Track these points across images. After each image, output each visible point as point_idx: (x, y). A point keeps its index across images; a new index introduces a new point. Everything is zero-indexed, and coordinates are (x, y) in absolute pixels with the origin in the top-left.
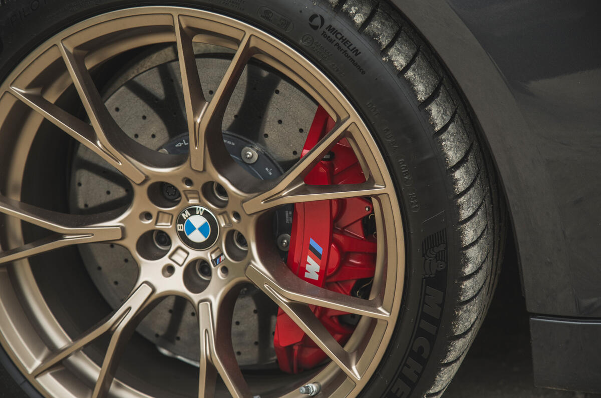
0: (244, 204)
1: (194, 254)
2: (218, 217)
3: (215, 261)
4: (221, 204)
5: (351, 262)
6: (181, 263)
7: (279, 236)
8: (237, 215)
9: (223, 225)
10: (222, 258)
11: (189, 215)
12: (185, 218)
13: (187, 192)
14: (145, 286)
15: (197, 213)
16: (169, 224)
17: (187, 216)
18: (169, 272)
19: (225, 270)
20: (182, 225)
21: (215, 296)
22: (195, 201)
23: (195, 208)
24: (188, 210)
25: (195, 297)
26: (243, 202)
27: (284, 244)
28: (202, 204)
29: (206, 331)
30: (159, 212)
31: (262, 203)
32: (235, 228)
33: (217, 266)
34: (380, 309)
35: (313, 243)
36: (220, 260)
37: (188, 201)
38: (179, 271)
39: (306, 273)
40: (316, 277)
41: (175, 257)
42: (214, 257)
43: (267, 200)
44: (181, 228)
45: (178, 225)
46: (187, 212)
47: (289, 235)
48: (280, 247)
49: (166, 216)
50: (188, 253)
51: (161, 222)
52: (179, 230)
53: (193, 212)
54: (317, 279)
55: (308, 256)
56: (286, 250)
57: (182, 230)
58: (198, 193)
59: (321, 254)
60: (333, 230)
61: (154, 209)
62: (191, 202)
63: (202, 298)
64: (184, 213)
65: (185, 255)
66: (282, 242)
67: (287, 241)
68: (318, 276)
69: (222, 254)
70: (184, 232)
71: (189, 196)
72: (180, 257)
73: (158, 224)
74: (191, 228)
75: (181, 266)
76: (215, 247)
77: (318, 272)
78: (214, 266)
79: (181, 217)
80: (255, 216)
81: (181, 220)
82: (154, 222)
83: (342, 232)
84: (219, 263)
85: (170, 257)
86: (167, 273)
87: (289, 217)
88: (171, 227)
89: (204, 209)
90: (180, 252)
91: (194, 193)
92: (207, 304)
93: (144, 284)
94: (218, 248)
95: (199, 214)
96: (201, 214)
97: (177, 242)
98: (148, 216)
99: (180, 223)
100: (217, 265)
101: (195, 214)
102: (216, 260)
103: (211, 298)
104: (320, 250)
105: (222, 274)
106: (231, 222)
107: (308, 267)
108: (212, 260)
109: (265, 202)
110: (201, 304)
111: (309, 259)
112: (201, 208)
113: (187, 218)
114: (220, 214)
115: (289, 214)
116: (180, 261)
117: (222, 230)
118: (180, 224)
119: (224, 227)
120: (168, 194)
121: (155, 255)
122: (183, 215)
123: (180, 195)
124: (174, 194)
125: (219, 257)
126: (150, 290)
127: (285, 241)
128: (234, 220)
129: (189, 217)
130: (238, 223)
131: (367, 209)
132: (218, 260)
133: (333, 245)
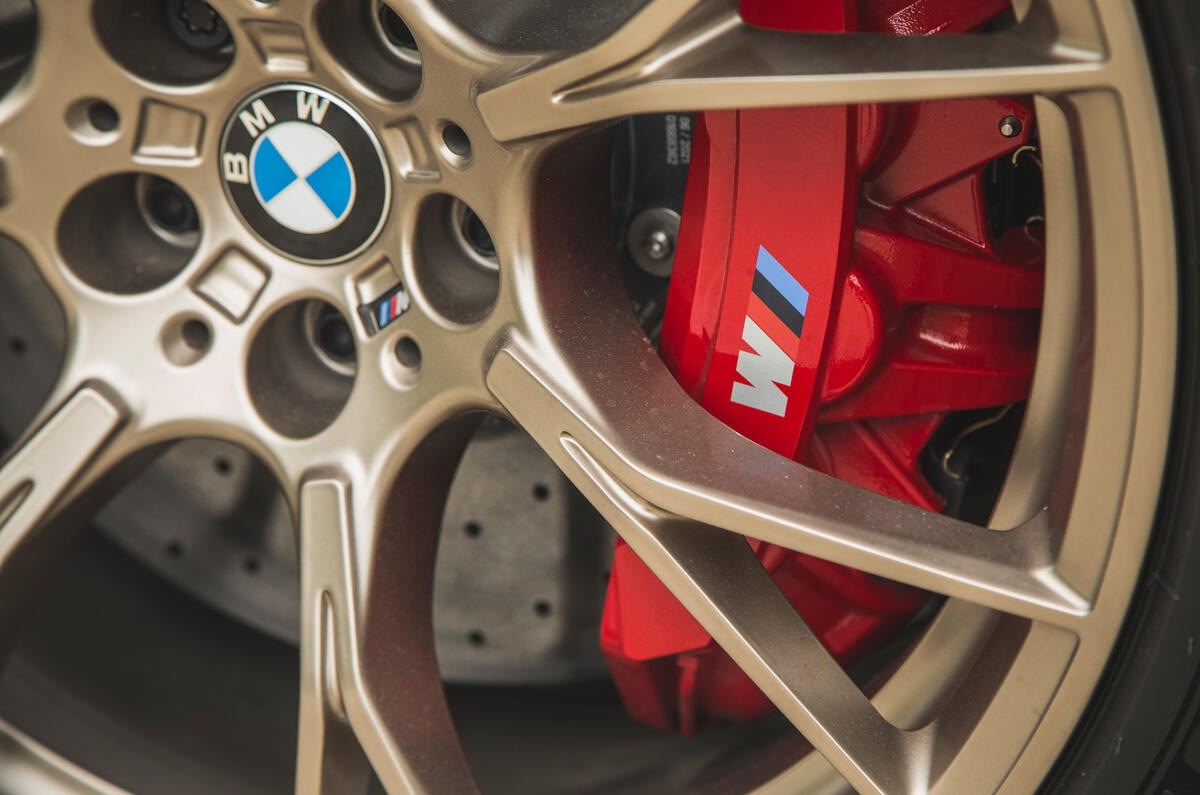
0: (481, 97)
1: (293, 278)
2: (387, 135)
3: (370, 311)
4: (398, 80)
5: (925, 341)
6: (237, 312)
7: (635, 214)
8: (455, 135)
9: (405, 168)
10: (401, 301)
11: (271, 119)
12: (253, 132)
13: (256, 26)
14: (88, 399)
15: (302, 113)
16: (191, 151)
17: (262, 125)
18: (191, 344)
19: (408, 350)
20: (240, 158)
21: (367, 459)
22: (292, 65)
23: (295, 93)
24: (264, 98)
25: (290, 455)
26: (483, 86)
27: (657, 247)
28: (318, 76)
29: (327, 595)
30: (147, 103)
31: (556, 100)
32: (447, 187)
33: (380, 334)
34: (1044, 575)
35: (768, 265)
36: (392, 308)
37: (264, 59)
38: (231, 343)
39: (737, 386)
40: (776, 405)
41: (216, 286)
42: (369, 294)
43: (577, 90)
44: (240, 168)
45: (228, 158)
46: (259, 107)
47: (673, 213)
48: (641, 262)
49: (178, 119)
50: (267, 273)
51: (156, 142)
52: (231, 176)
53: (283, 106)
54: (782, 413)
55: (748, 321)
56: (664, 271)
57: (243, 178)
58: (301, 34)
59: (803, 314)
60: (855, 214)
61: (125, 87)
62: (276, 65)
63: (317, 460)
64: (250, 109)
65: (256, 278)
66: (648, 242)
67: (670, 239)
68: (784, 399)
69: (400, 286)
70: (248, 186)
71: (268, 41)
72: (234, 288)
73: (145, 149)
74: (279, 175)
75: (238, 321)
76: (375, 257)
77: (788, 383)
78: (370, 331)
79: (239, 124)
80: (527, 151)
81: (239, 140)
82: (129, 143)
83: (894, 223)
84: (390, 321)
85: (195, 284)
86: (183, 348)
87: (679, 138)
88: (196, 162)
89: (329, 97)
90: (236, 263)
91: (282, 32)
92: (333, 489)
93: (87, 392)
94: (385, 261)
95: (309, 120)
96: (318, 117)
97: (223, 225)
98: (103, 115)
99: (233, 148)
100: (381, 328)
101: (294, 117)
102: (375, 306)
103: (352, 463)
104: (798, 296)
105: (399, 367)
106: (435, 163)
107: (744, 363)
108: (360, 308)
109: (567, 99)
110: (310, 484)
111: (752, 332)
112: (316, 92)
113: (260, 132)
114: (391, 125)
115: (679, 130)
116: (237, 302)
117: (399, 189)
118: (234, 152)
119: (410, 179)
120: (188, 28)
121: (139, 269)
122: (245, 117)
123: (229, 39)
124: (209, 27)
125: (389, 295)
126: (109, 416)
127: (661, 237)
128: (448, 155)
129: (269, 126)
130: (463, 166)
131: (1007, 129)
132: (384, 307)
133: (854, 280)
